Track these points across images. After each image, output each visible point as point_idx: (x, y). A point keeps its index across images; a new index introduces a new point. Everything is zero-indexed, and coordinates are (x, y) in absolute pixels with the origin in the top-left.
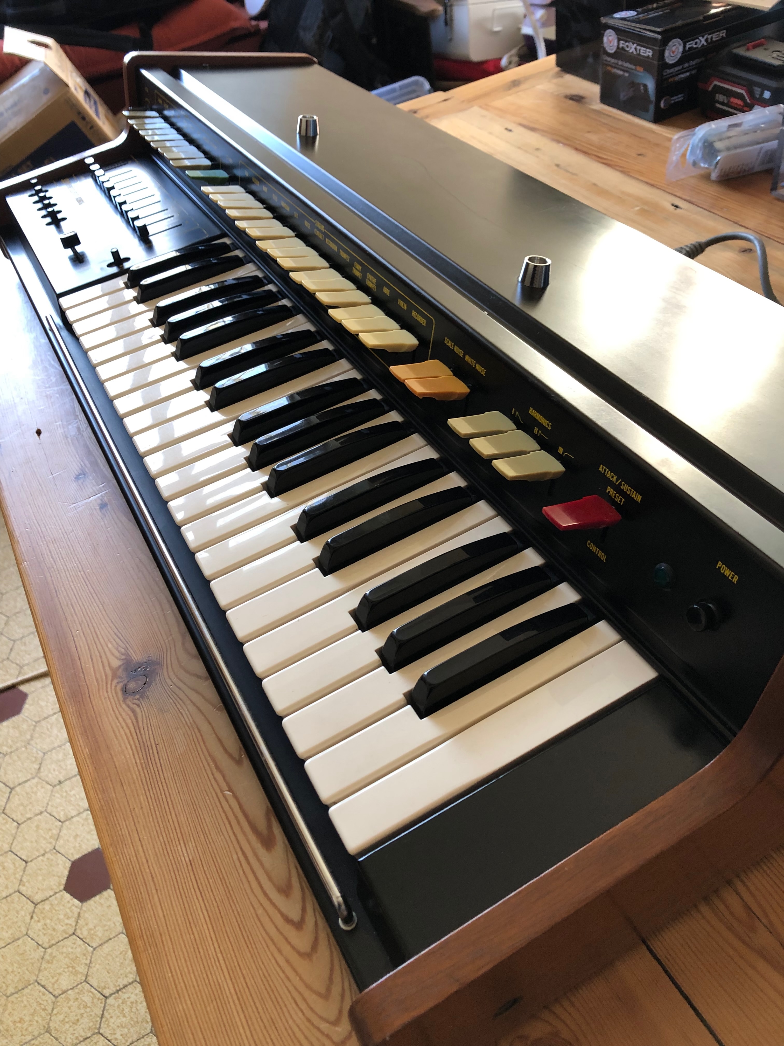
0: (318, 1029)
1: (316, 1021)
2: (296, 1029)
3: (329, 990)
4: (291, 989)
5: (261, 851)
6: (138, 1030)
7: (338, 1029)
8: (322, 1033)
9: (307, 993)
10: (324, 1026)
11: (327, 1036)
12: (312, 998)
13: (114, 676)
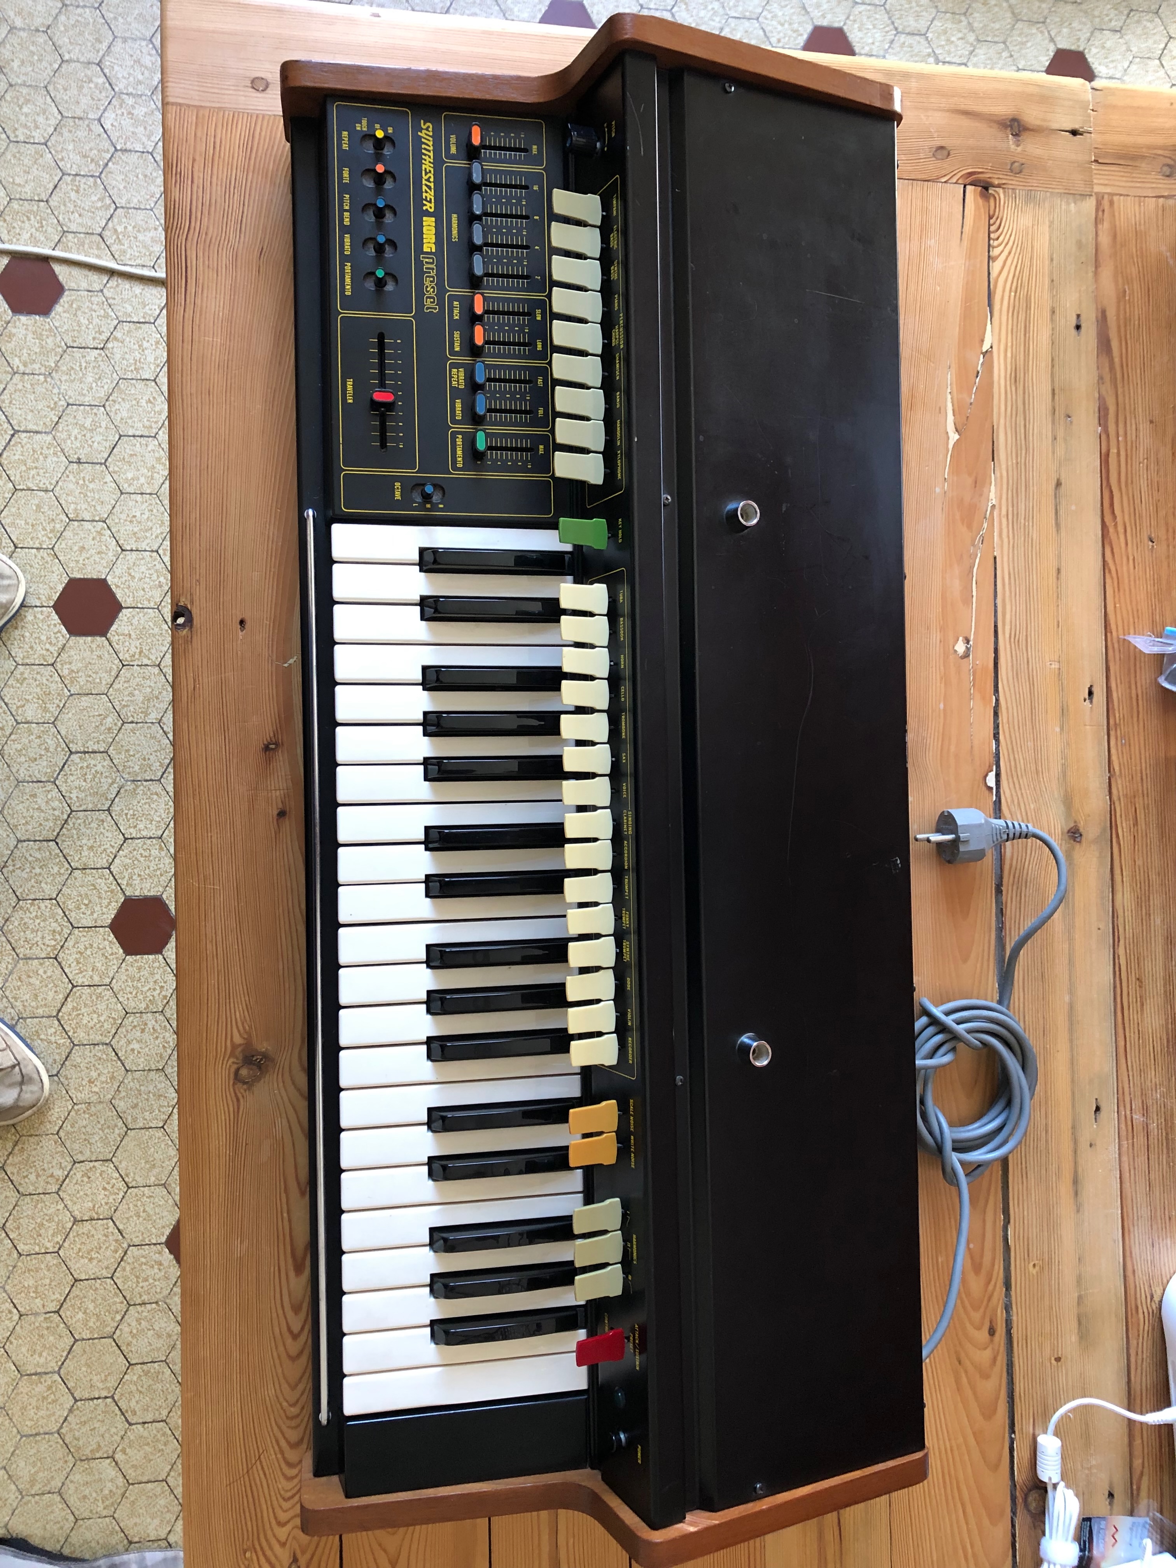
0: (281, 1404)
1: (281, 1399)
2: (267, 1399)
3: (297, 1385)
4: (274, 1374)
5: (292, 1274)
6: (96, 801)
7: (292, 1409)
8: (282, 1408)
9: (282, 1381)
10: (285, 1404)
11: (284, 1411)
12: (285, 1386)
13: (232, 1054)
